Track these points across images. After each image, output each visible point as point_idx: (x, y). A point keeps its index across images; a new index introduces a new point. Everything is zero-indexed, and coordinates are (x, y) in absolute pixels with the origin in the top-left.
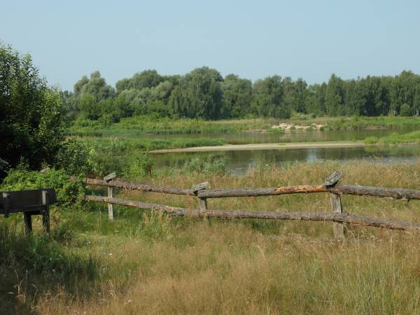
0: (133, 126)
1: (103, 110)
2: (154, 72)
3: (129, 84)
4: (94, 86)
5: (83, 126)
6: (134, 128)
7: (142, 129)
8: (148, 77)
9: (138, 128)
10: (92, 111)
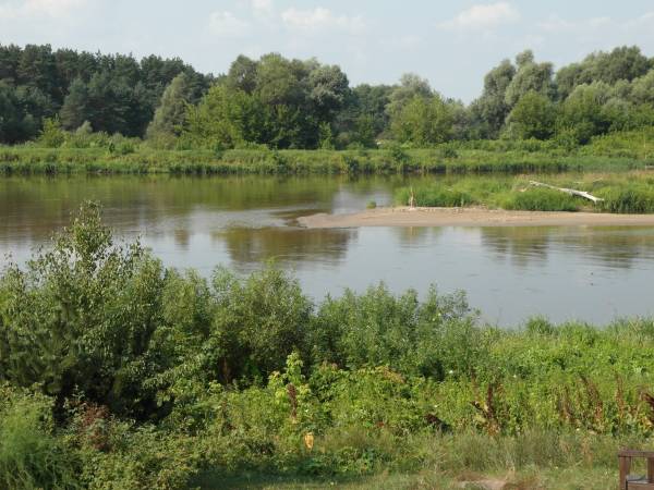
0: (617, 151)
1: (559, 120)
2: (635, 51)
3: (583, 75)
4: (533, 77)
5: (531, 151)
6: (620, 155)
7: (636, 157)
8: (624, 59)
9: (629, 156)
10: (539, 123)
